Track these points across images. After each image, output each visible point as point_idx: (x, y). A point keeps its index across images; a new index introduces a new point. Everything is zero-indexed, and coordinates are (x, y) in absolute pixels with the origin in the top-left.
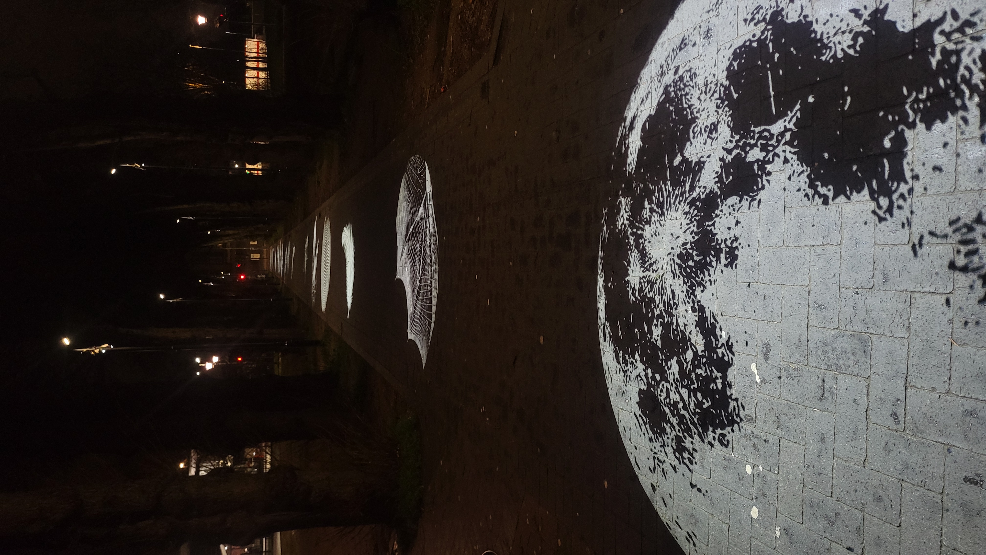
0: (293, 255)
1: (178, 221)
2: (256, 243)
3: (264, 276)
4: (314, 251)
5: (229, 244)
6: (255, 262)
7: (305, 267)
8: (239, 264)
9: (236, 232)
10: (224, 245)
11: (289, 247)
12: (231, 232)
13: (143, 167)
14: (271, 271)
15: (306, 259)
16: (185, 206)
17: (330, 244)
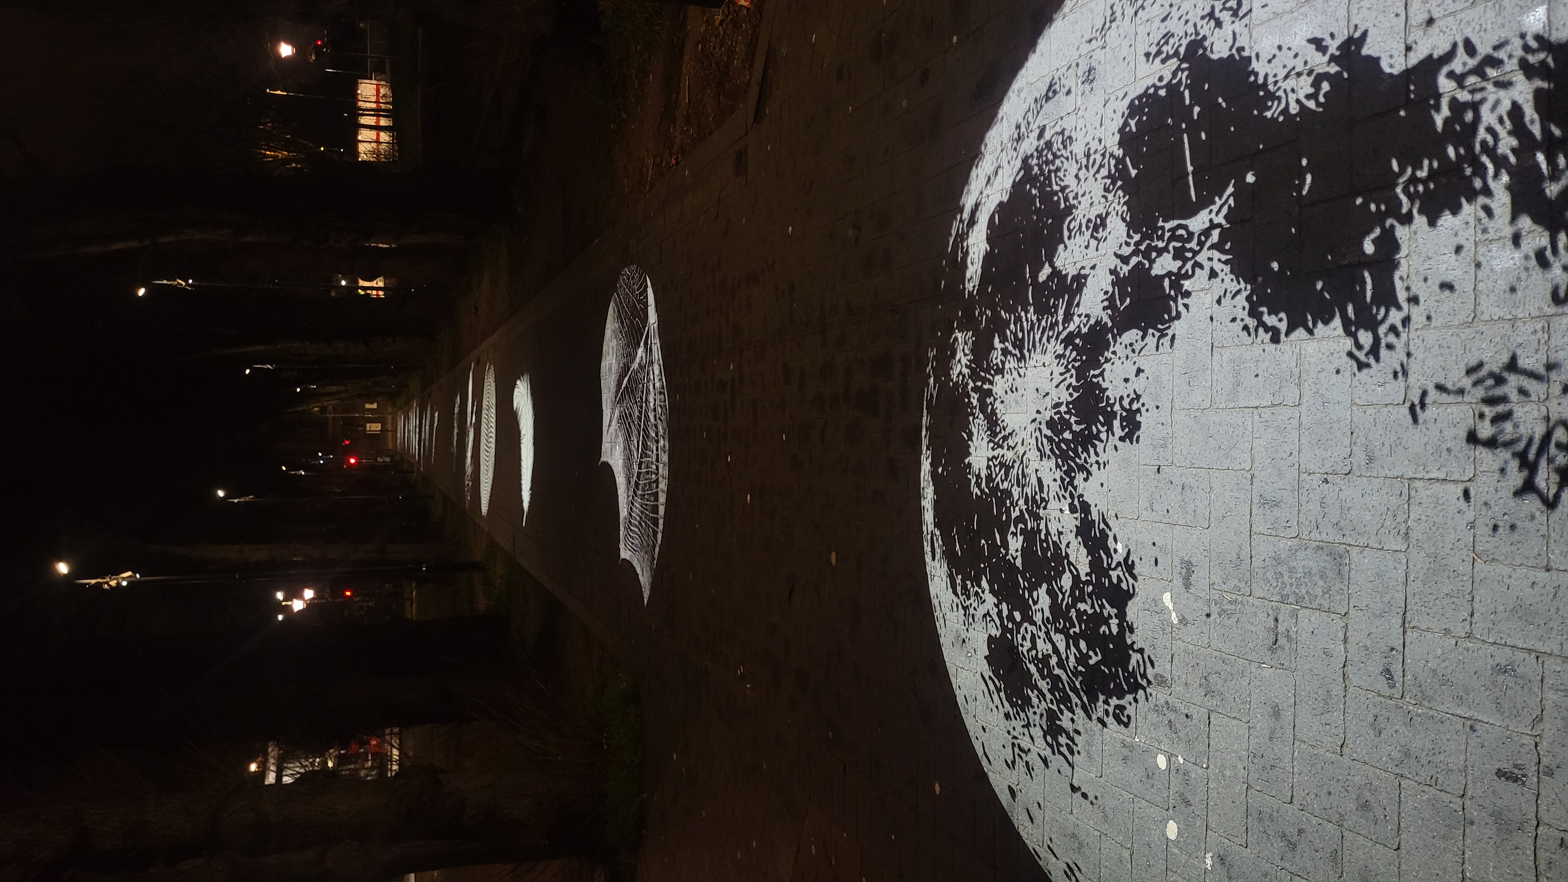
0: (436, 425)
1: (248, 371)
2: (375, 406)
3: (388, 460)
4: (469, 419)
5: (331, 408)
6: (373, 436)
7: (455, 443)
8: (347, 440)
9: (342, 388)
10: (323, 410)
11: (428, 412)
12: (334, 389)
13: (189, 285)
14: (399, 450)
15: (456, 431)
16: (260, 348)
17: (495, 408)
